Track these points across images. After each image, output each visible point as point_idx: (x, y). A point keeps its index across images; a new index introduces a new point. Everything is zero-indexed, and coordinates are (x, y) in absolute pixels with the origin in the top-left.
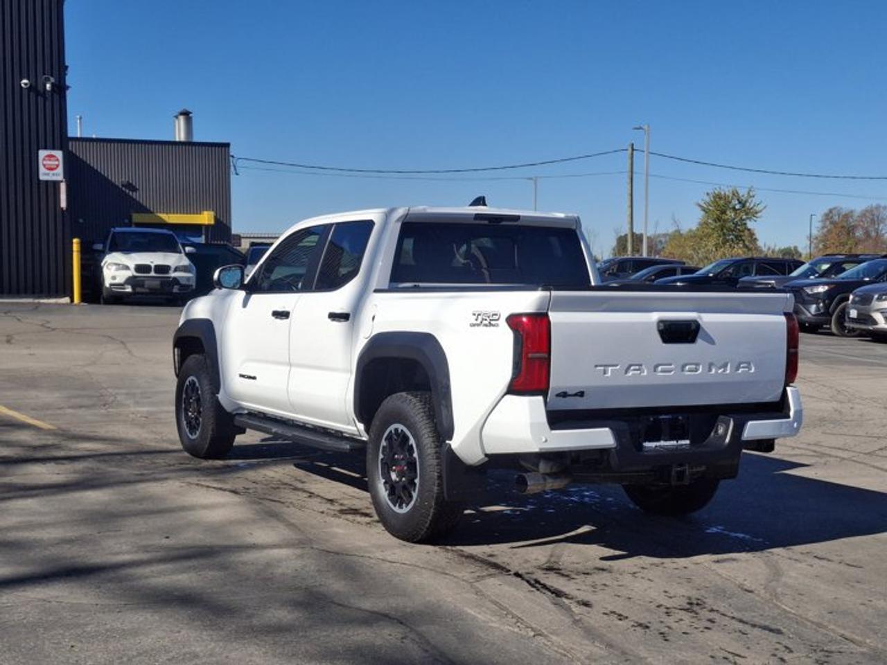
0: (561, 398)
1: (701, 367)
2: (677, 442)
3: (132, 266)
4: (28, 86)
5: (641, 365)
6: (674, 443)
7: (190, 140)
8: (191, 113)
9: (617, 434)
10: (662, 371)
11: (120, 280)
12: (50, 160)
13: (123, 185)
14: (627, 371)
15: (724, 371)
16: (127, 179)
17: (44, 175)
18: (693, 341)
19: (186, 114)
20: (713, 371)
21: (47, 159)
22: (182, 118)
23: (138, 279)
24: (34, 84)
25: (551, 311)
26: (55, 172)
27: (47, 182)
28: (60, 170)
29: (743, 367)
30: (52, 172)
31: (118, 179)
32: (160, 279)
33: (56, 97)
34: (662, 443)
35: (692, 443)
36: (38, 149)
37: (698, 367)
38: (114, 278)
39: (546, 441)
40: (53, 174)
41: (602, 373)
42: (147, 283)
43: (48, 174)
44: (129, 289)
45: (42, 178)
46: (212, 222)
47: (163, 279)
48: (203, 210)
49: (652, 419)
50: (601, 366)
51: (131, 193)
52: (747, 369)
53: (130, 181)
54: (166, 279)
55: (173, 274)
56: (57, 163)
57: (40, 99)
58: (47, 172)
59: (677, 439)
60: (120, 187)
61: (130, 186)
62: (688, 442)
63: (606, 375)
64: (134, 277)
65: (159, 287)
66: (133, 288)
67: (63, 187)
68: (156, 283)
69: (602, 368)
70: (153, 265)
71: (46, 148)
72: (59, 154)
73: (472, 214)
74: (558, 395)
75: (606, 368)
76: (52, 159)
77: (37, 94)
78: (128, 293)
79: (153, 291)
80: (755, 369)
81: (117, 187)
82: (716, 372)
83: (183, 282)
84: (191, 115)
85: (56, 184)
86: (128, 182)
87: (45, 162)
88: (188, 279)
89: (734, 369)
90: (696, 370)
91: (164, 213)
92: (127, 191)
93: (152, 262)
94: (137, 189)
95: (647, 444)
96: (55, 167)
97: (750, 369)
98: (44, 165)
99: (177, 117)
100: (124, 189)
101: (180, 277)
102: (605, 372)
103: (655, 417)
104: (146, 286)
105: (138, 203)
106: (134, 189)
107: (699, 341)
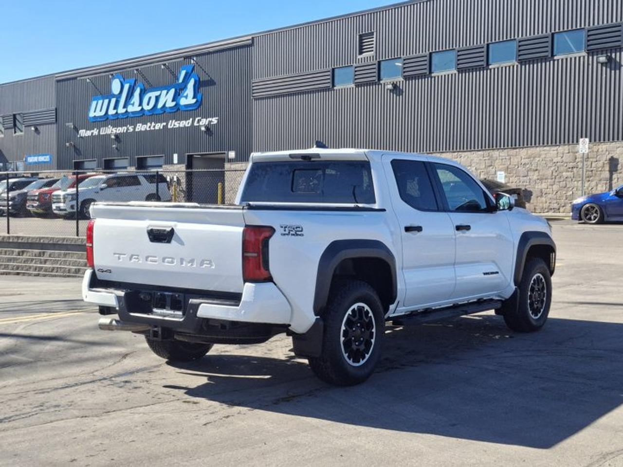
0: (101, 273)
1: (175, 260)
2: (174, 312)
5: (138, 256)
9: (118, 299)
10: (151, 261)
14: (131, 259)
15: (192, 265)
18: (169, 242)
29: (206, 264)
34: (165, 311)
35: (183, 314)
37: (173, 260)
41: (117, 258)
49: (159, 294)
50: (117, 254)
52: (209, 266)
59: (174, 309)
63: (120, 261)
69: (117, 256)
74: (99, 271)
75: (120, 256)
80: (215, 265)
82: (186, 265)
89: (199, 264)
90: (172, 262)
95: (155, 310)
97: (211, 265)
102: (119, 258)
103: (162, 292)
107: (173, 242)
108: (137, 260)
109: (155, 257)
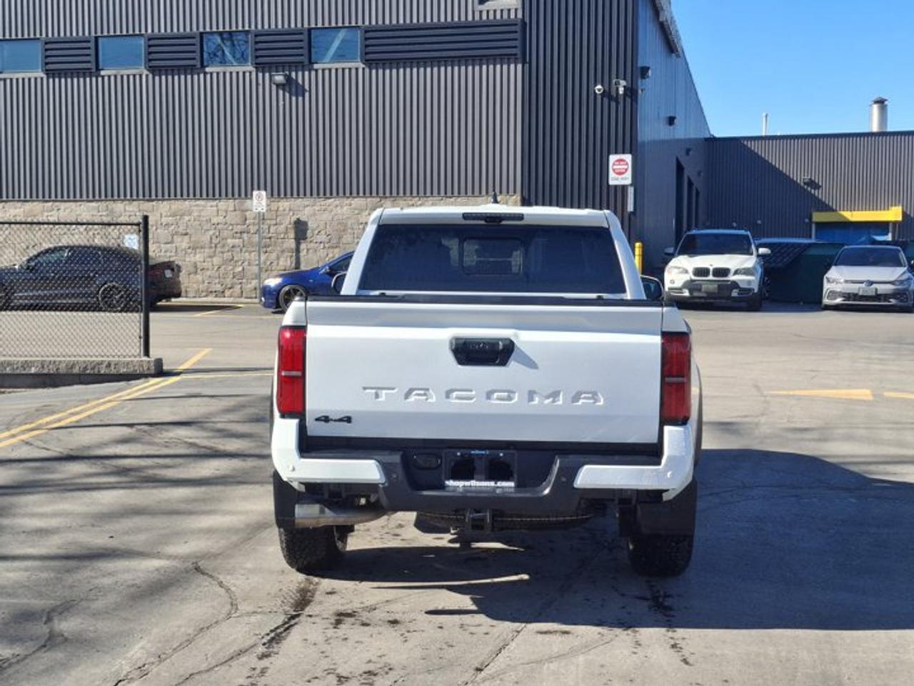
0: (323, 423)
1: (517, 394)
2: (496, 483)
3: (691, 270)
4: (602, 91)
5: (428, 390)
6: (492, 484)
7: (884, 130)
8: (886, 100)
9: (386, 468)
11: (678, 284)
12: (619, 165)
13: (805, 183)
14: (406, 396)
15: (554, 401)
16: (809, 177)
17: (614, 180)
18: (503, 363)
19: (881, 102)
20: (536, 400)
21: (618, 163)
22: (876, 107)
23: (697, 282)
24: (607, 89)
25: (311, 323)
26: (624, 176)
27: (616, 187)
28: (629, 175)
29: (585, 398)
30: (620, 177)
31: (800, 177)
32: (717, 283)
33: (628, 100)
34: (473, 483)
35: (518, 486)
36: (609, 154)
37: (512, 395)
38: (672, 282)
39: (294, 469)
40: (622, 179)
41: (372, 396)
42: (704, 287)
43: (617, 179)
44: (686, 293)
45: (612, 182)
46: (900, 218)
47: (720, 283)
48: (892, 205)
49: (459, 454)
50: (372, 388)
51: (813, 191)
52: (591, 401)
53: (813, 178)
54: (723, 283)
55: (732, 278)
56: (626, 167)
57: (613, 104)
58: (617, 176)
59: (496, 479)
60: (802, 184)
61: (812, 184)
62: (512, 484)
63: (380, 399)
64: (692, 281)
65: (716, 291)
66: (691, 291)
67: (631, 191)
68: (713, 287)
69: (374, 391)
70: (711, 268)
71: (616, 153)
72: (628, 158)
73: (459, 214)
74: (317, 419)
75: (379, 391)
76: (622, 163)
77: (610, 98)
78: (685, 297)
79: (710, 295)
80: (605, 400)
81: (798, 185)
82: (541, 403)
83: (742, 285)
84: (886, 103)
85: (624, 188)
86: (811, 179)
87: (615, 167)
88: (749, 282)
89: (569, 400)
90: (510, 398)
91: (847, 210)
92: (809, 189)
93: (711, 265)
94: (820, 187)
95: (450, 483)
96: (624, 171)
97: (596, 401)
98: (614, 170)
99: (871, 105)
100: (806, 187)
101: (739, 280)
102: (377, 396)
103: (465, 452)
104: (703, 290)
105: (820, 201)
106: (817, 186)
107: (513, 364)
108: (425, 397)
109: (471, 391)
